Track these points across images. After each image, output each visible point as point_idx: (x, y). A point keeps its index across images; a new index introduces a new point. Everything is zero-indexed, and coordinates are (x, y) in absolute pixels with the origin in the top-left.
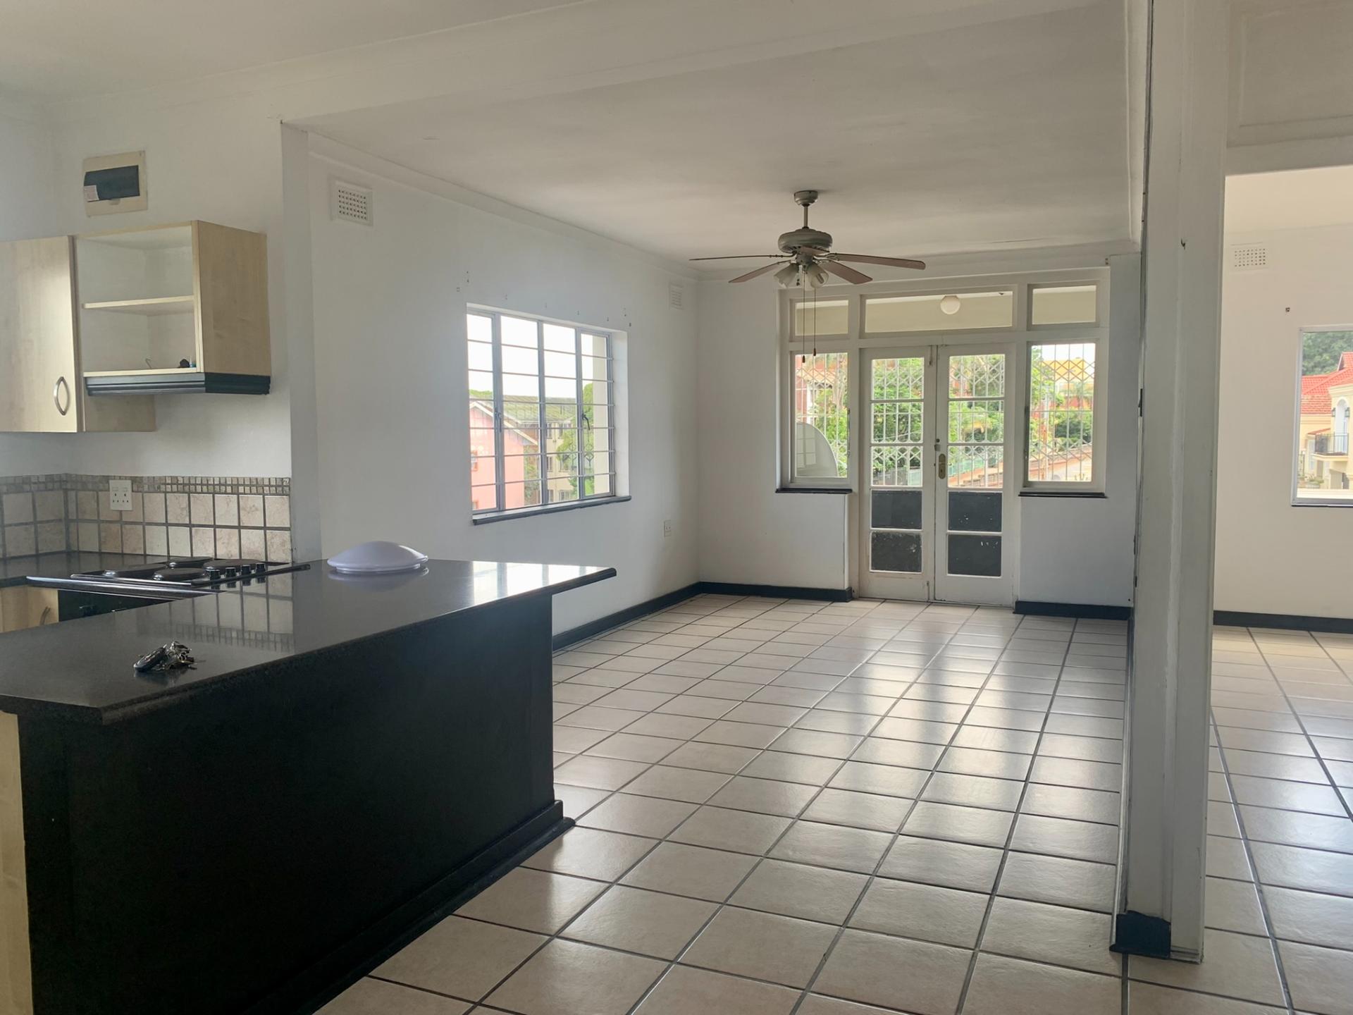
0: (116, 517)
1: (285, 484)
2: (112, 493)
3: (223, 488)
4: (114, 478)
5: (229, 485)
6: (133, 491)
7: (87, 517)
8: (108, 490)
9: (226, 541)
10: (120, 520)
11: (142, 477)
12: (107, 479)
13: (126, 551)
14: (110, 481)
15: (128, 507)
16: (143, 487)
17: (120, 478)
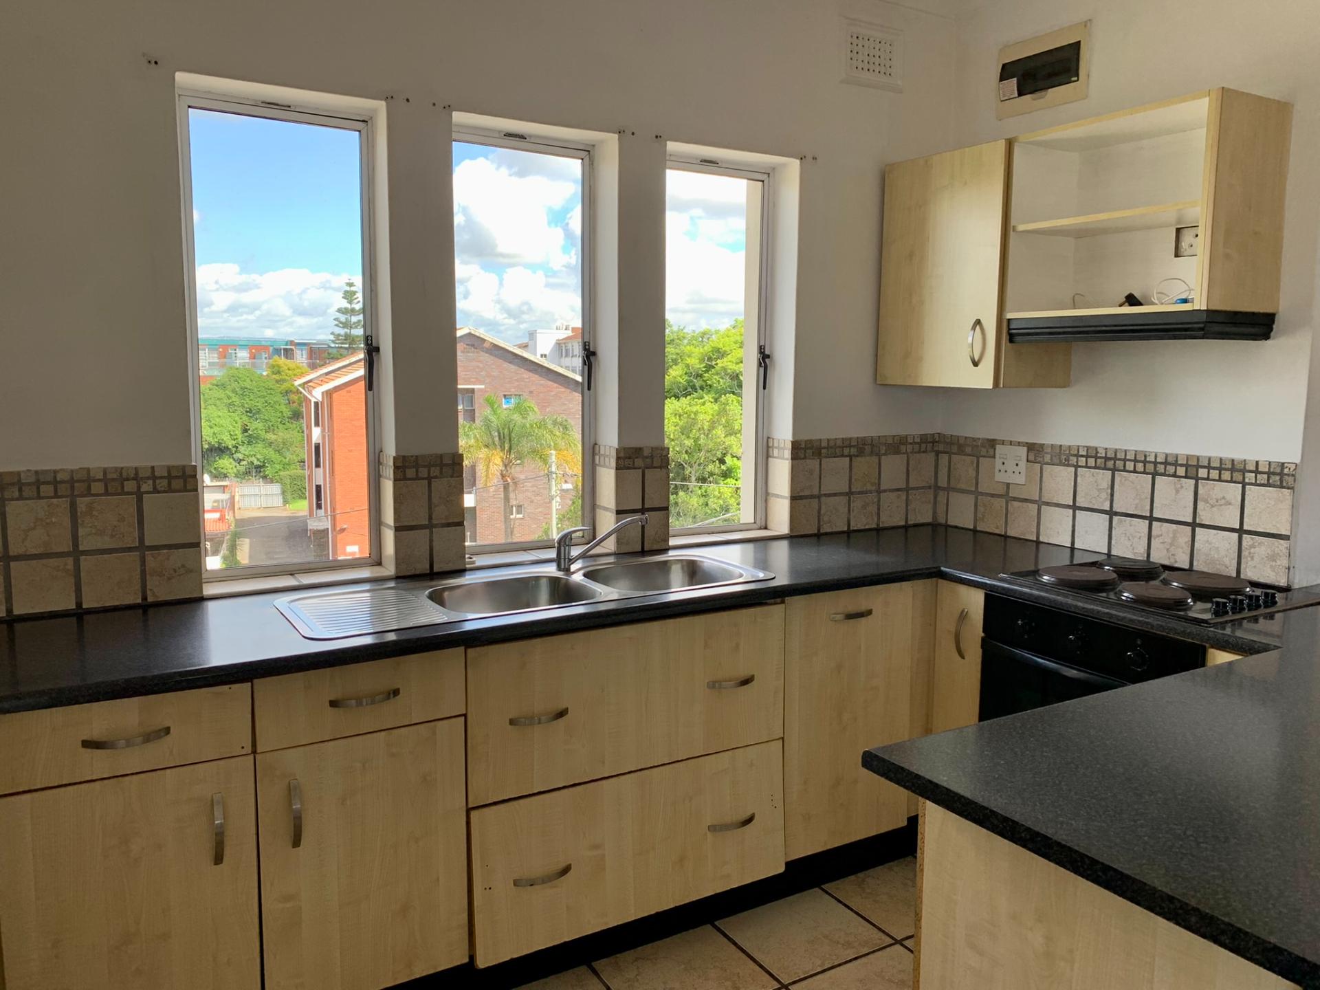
0: (1001, 491)
1: (1286, 471)
2: (998, 461)
3: (1171, 469)
4: (1003, 443)
5: (1181, 465)
6: (1028, 461)
7: (963, 486)
8: (994, 457)
9: (1169, 541)
10: (1006, 494)
11: (1044, 444)
12: (992, 443)
13: (1011, 533)
14: (998, 447)
15: (1021, 479)
16: (1043, 456)
17: (1011, 443)
